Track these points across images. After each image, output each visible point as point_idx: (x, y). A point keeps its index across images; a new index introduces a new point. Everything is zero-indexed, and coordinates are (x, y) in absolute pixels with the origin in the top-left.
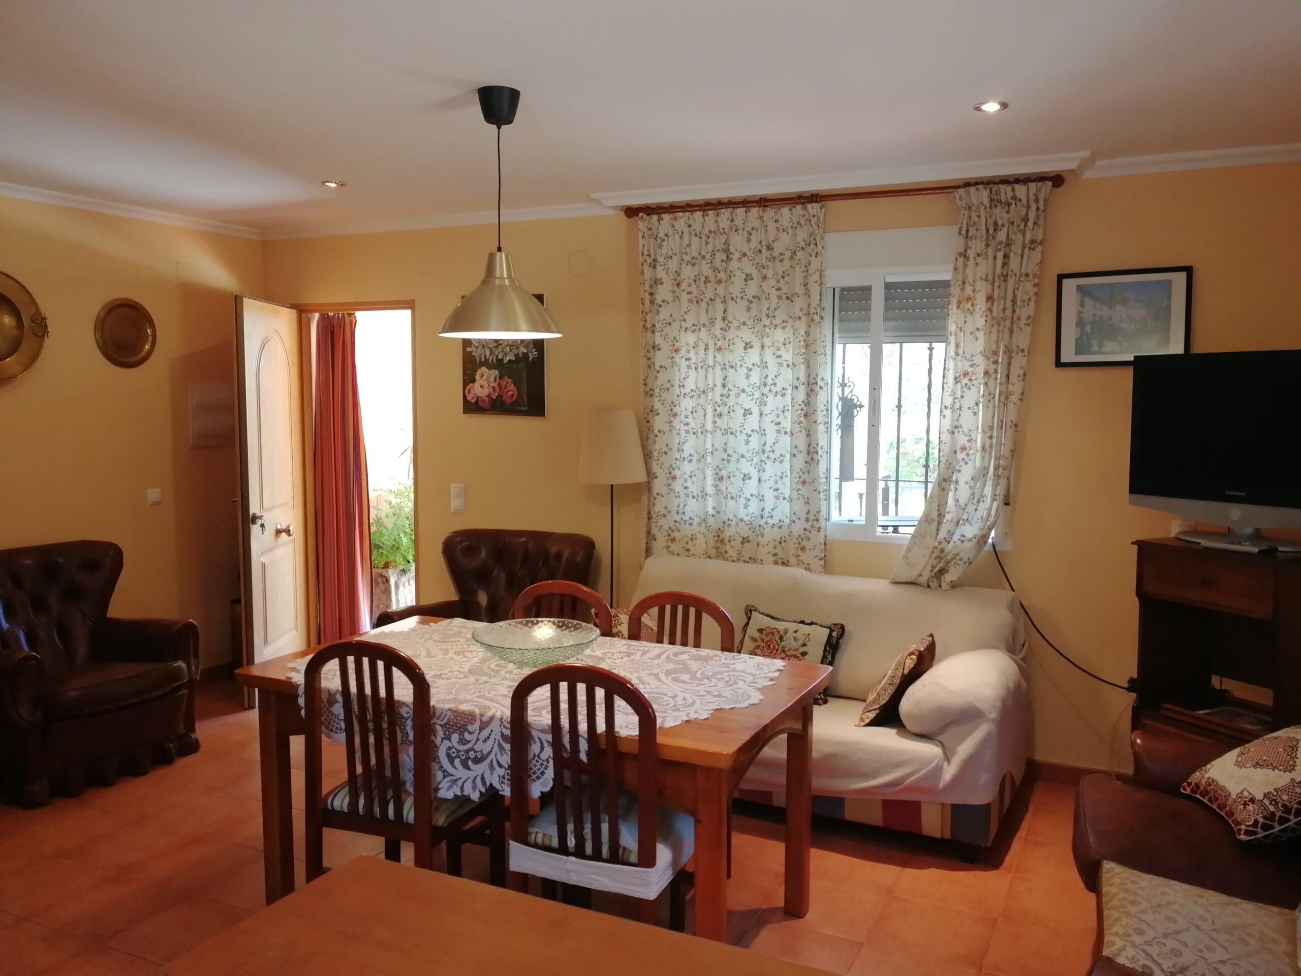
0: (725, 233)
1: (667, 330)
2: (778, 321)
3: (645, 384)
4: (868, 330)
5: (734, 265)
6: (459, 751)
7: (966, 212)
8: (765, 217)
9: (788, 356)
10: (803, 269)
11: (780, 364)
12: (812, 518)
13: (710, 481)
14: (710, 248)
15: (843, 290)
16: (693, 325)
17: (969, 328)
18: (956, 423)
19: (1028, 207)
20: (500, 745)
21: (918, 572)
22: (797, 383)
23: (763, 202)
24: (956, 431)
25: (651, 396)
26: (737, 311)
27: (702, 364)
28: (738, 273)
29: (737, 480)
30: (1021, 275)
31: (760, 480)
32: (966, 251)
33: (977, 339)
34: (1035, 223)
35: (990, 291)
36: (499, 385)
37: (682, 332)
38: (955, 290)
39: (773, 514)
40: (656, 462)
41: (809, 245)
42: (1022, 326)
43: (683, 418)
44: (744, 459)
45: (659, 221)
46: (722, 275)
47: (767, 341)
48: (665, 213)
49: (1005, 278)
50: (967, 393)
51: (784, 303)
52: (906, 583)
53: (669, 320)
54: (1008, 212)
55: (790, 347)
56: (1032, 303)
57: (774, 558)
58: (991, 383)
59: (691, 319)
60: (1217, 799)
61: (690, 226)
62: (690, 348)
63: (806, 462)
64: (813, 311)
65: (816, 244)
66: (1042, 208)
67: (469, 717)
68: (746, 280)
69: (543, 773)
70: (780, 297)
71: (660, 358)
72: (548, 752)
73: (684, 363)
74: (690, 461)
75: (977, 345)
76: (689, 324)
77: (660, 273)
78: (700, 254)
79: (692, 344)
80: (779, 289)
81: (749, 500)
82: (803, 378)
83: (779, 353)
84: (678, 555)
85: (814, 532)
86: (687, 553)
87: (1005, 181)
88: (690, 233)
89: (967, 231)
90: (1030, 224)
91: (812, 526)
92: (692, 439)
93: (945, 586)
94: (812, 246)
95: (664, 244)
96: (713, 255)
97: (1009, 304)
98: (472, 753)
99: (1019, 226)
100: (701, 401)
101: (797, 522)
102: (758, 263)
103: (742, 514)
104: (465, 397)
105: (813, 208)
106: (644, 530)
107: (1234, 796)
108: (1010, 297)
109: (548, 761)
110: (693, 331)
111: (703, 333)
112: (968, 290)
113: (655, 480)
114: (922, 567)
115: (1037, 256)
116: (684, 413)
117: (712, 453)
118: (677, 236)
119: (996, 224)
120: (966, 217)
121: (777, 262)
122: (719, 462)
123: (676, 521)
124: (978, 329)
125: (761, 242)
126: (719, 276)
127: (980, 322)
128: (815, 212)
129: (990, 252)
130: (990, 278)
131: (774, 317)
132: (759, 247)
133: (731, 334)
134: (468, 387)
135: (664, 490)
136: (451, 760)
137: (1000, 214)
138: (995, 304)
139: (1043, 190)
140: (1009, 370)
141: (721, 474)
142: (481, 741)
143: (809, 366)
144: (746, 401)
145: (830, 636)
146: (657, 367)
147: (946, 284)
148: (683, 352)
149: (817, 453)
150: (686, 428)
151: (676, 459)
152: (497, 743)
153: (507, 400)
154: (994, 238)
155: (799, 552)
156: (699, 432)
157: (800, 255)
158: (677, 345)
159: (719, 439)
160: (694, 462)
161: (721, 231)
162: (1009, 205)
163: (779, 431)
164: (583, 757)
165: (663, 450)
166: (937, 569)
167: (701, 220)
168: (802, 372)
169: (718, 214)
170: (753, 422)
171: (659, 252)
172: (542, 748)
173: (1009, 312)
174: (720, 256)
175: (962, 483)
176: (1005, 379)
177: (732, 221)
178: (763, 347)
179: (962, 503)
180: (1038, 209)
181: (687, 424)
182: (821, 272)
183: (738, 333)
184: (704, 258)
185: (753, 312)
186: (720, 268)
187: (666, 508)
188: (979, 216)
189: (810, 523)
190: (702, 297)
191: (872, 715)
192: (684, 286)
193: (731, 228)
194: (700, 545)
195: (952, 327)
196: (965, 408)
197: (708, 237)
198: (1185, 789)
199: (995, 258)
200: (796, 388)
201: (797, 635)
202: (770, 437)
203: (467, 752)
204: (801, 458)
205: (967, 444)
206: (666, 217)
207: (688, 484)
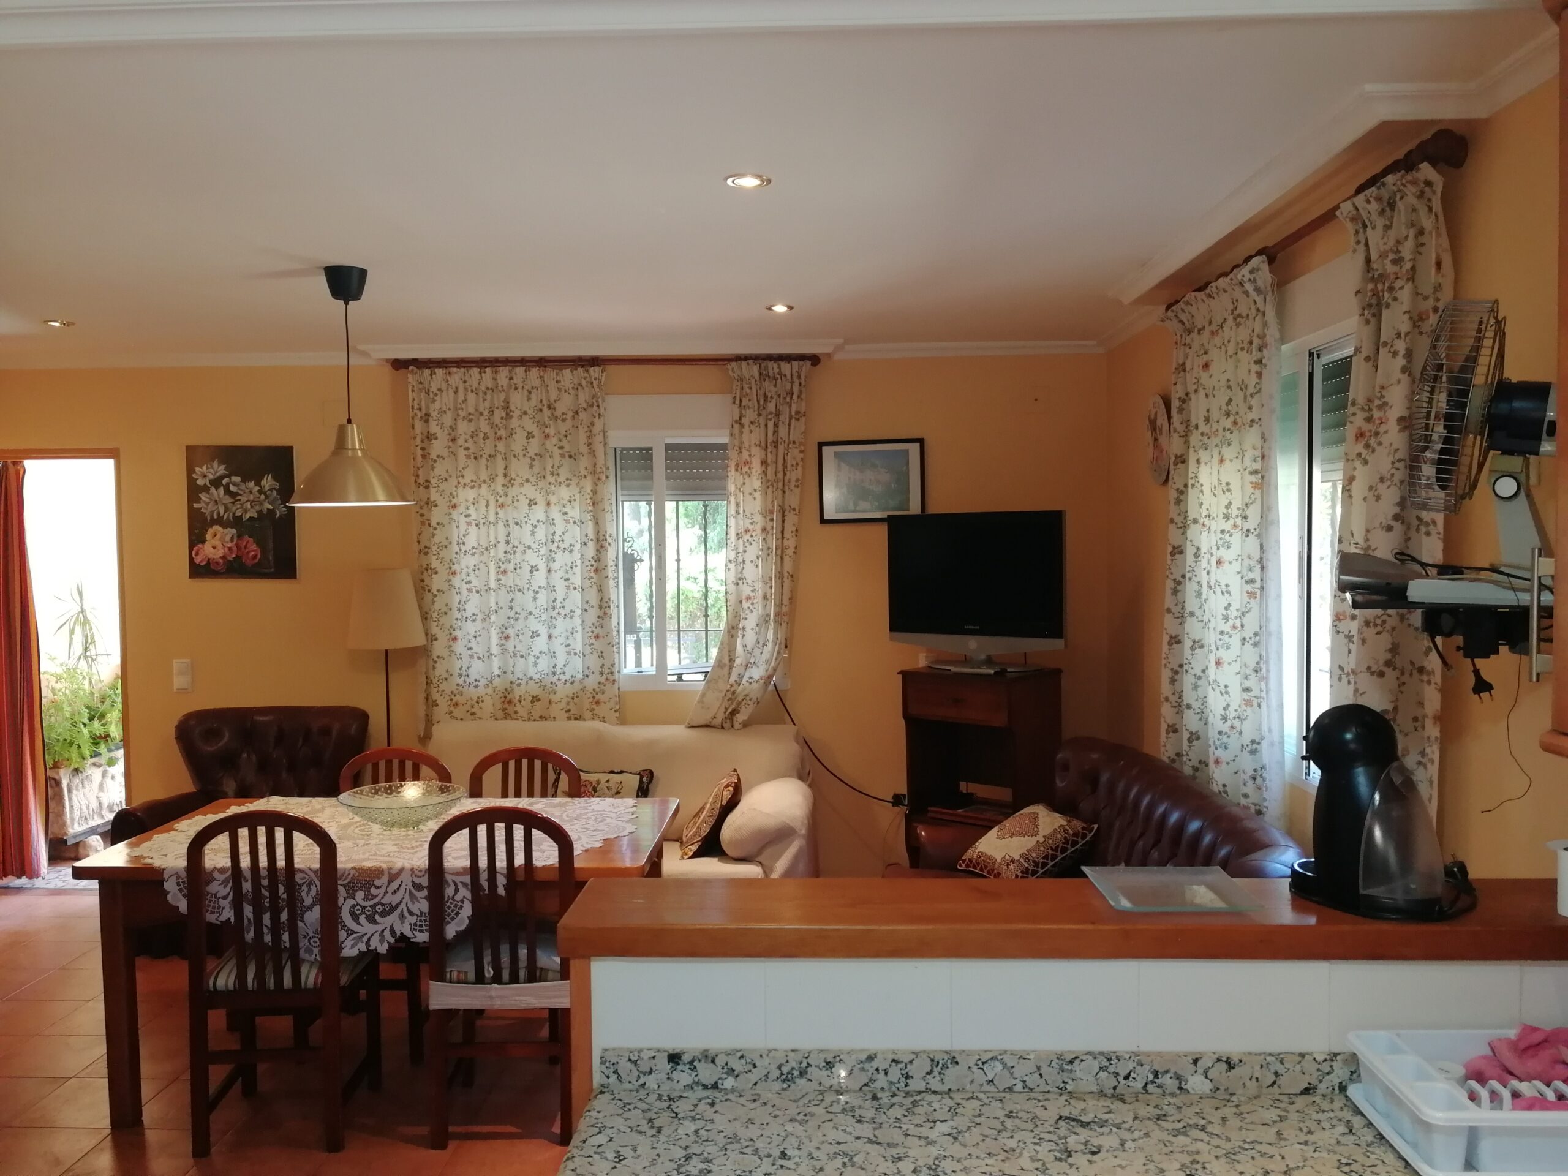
0: (503, 390)
1: (443, 486)
2: (562, 479)
3: (419, 542)
4: (651, 488)
5: (514, 423)
6: (365, 907)
7: (739, 384)
8: (546, 376)
9: (575, 512)
10: (586, 429)
11: (567, 521)
12: (607, 671)
13: (495, 639)
14: (487, 404)
15: (623, 449)
16: (472, 481)
17: (747, 489)
18: (740, 576)
19: (792, 382)
20: (411, 893)
21: (713, 715)
22: (585, 540)
23: (542, 362)
24: (741, 582)
25: (426, 554)
26: (519, 468)
27: (484, 521)
28: (518, 430)
29: (526, 638)
30: (789, 443)
31: (550, 637)
32: (740, 419)
33: (755, 499)
34: (799, 397)
35: (763, 456)
36: (237, 545)
37: (460, 489)
38: (733, 454)
39: (566, 669)
40: (436, 624)
41: (592, 406)
42: (792, 487)
43: (464, 576)
44: (532, 616)
45: (431, 375)
46: (502, 432)
47: (553, 499)
48: (437, 367)
49: (776, 444)
50: (749, 548)
51: (567, 461)
52: (702, 726)
53: (445, 475)
54: (775, 386)
55: (577, 505)
56: (800, 468)
57: (567, 715)
58: (769, 539)
59: (469, 475)
60: (986, 867)
61: (465, 382)
62: (469, 504)
63: (599, 617)
64: (598, 470)
65: (598, 406)
66: (803, 384)
67: (378, 872)
68: (527, 438)
69: (457, 914)
70: (562, 456)
71: (436, 516)
72: (465, 893)
73: (463, 520)
74: (474, 621)
75: (755, 505)
76: (467, 480)
77: (434, 428)
78: (476, 410)
79: (471, 500)
80: (561, 448)
81: (538, 658)
82: (591, 535)
83: (565, 510)
84: (462, 719)
85: (608, 685)
86: (472, 717)
87: (770, 358)
88: (466, 389)
89: (741, 401)
90: (795, 397)
91: (607, 679)
92: (475, 597)
93: (737, 725)
94: (595, 408)
95: (437, 398)
96: (491, 412)
97: (780, 468)
98: (380, 906)
99: (785, 398)
100: (484, 558)
101: (591, 676)
102: (539, 422)
103: (531, 672)
104: (191, 559)
105: (595, 371)
106: (422, 697)
107: (999, 861)
108: (780, 461)
109: (462, 901)
110: (472, 488)
111: (484, 489)
112: (745, 455)
113: (434, 642)
114: (716, 709)
115: (801, 426)
116: (465, 570)
117: (496, 612)
118: (451, 392)
119: (765, 396)
120: (739, 388)
121: (559, 421)
122: (503, 621)
123: (458, 685)
124: (755, 490)
125: (541, 401)
126: (499, 433)
127: (757, 484)
128: (596, 375)
129: (762, 421)
130: (763, 444)
131: (558, 475)
132: (540, 406)
133: (512, 491)
134: (195, 548)
135: (444, 653)
136: (355, 917)
137: (769, 387)
138: (769, 468)
139: (804, 369)
140: (783, 527)
141: (507, 632)
142: (390, 893)
143: (597, 523)
144: (532, 558)
145: (641, 782)
146: (434, 524)
147: (724, 447)
148: (462, 509)
149: (609, 607)
150: (468, 586)
151: (457, 619)
152: (408, 891)
153: (249, 563)
154: (764, 408)
155: (594, 706)
156: (483, 590)
157: (583, 415)
158: (454, 501)
159: (504, 598)
160: (479, 622)
161: (500, 388)
162: (776, 379)
163: (568, 587)
164: (501, 891)
165: (443, 611)
166: (730, 710)
167: (478, 376)
168: (590, 529)
169: (496, 372)
170: (540, 578)
171: (432, 407)
172: (457, 890)
173: (780, 475)
174: (499, 414)
175: (748, 629)
176: (780, 535)
177: (511, 379)
178: (548, 504)
179: (749, 648)
180: (800, 384)
181: (469, 582)
182: (604, 432)
183: (522, 490)
184: (481, 414)
185: (536, 469)
186: (500, 425)
187: (447, 671)
188: (751, 388)
189: (604, 677)
190: (481, 453)
191: (694, 848)
192: (461, 441)
193: (510, 386)
194: (488, 706)
195: (732, 488)
196: (748, 562)
197: (485, 394)
198: (961, 866)
199: (766, 426)
200: (585, 544)
201: (610, 784)
202: (561, 592)
203: (373, 906)
204: (593, 613)
205: (752, 594)
206: (439, 372)
207: (473, 644)
